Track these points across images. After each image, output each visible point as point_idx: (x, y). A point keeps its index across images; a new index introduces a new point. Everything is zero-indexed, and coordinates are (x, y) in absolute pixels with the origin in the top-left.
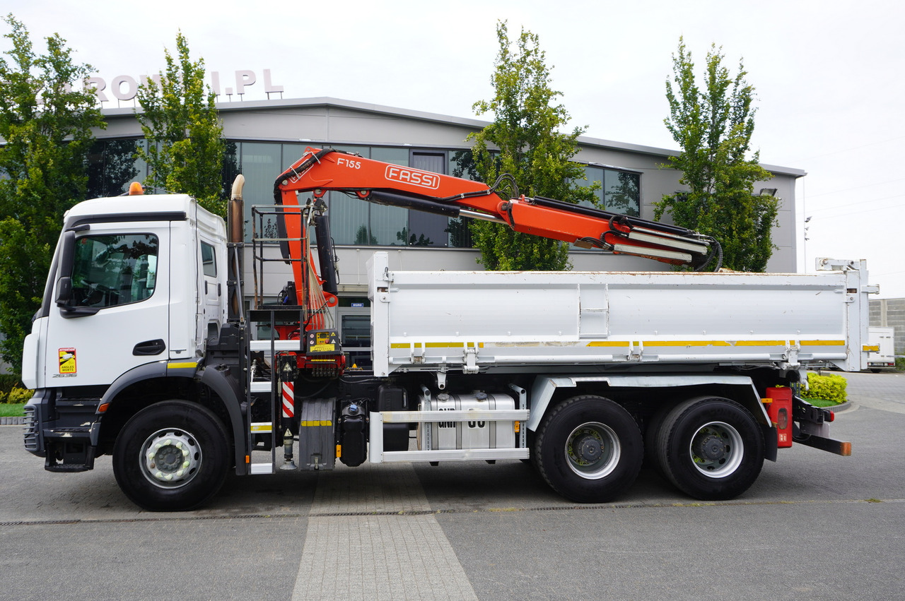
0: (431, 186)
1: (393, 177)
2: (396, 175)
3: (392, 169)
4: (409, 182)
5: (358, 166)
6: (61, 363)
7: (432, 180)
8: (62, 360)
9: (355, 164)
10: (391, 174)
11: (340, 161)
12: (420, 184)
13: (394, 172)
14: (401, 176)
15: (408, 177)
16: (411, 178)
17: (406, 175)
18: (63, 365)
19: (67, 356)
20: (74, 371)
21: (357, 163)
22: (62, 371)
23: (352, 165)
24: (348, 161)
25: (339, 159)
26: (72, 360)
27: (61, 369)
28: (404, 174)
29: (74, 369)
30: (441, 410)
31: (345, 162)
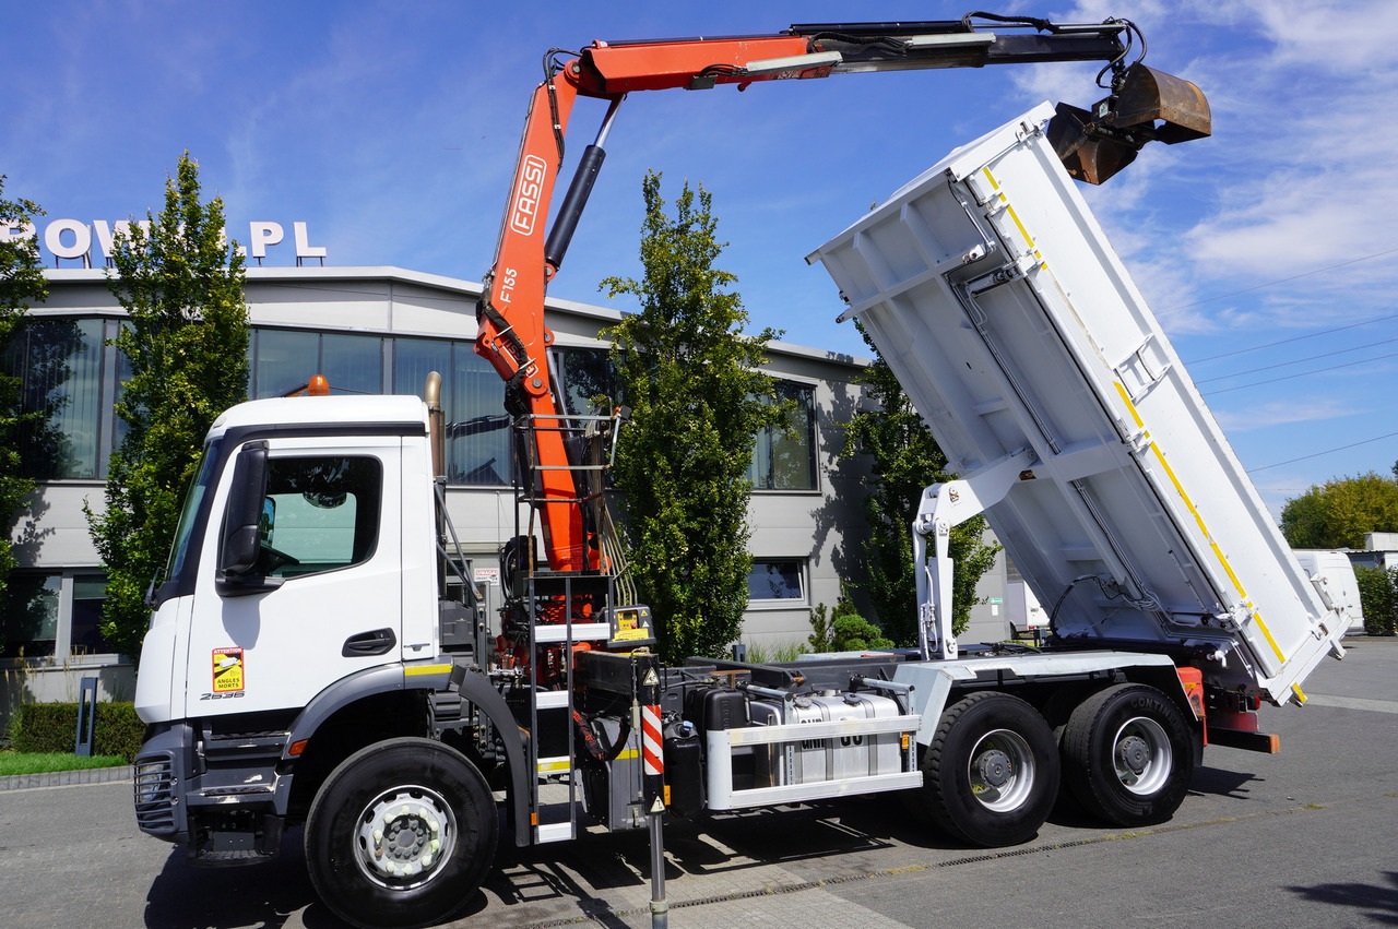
0: (542, 170)
1: (528, 224)
2: (525, 219)
3: (517, 223)
4: (536, 200)
5: (513, 273)
6: (217, 675)
7: (533, 167)
8: (218, 669)
9: (509, 277)
10: (524, 225)
11: (504, 297)
12: (538, 185)
13: (521, 221)
14: (527, 211)
15: (529, 202)
16: (530, 197)
17: (525, 203)
18: (220, 678)
19: (226, 662)
20: (240, 687)
21: (508, 272)
22: (217, 689)
23: (511, 282)
24: (504, 287)
25: (502, 299)
26: (237, 669)
27: (217, 685)
28: (524, 206)
29: (240, 684)
30: (804, 722)
31: (507, 291)
